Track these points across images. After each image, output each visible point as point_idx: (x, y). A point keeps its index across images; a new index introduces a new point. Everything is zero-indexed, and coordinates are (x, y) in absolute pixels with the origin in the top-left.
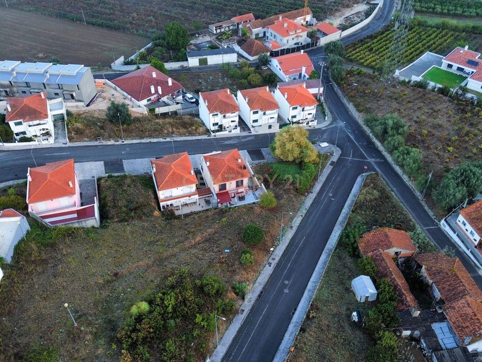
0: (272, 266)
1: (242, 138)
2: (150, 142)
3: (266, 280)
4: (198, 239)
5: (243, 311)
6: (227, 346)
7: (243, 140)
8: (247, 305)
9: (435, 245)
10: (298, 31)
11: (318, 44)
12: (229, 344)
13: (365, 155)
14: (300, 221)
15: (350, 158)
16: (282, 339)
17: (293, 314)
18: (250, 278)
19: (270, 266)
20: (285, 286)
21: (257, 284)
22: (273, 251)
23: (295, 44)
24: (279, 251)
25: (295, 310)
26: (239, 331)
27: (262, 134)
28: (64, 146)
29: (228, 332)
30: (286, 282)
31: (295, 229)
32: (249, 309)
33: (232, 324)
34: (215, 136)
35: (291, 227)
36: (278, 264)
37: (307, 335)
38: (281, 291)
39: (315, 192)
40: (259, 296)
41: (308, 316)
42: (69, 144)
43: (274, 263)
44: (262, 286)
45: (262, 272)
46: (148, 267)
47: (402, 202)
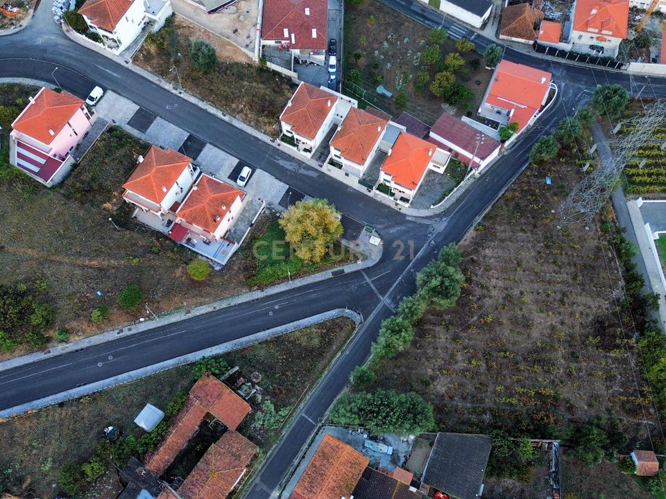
0: (121, 334)
1: (304, 168)
2: (205, 111)
3: (98, 343)
4: (94, 262)
5: (49, 352)
6: (5, 368)
7: (302, 171)
8: (58, 349)
9: (283, 437)
10: (604, 32)
11: (623, 67)
12: (8, 368)
13: (392, 289)
14: (205, 312)
15: (368, 280)
16: (45, 397)
17: (79, 386)
18: (88, 331)
19: (119, 333)
20: (105, 359)
21: (87, 340)
22: (140, 322)
23: (592, 47)
24: (144, 326)
25: (84, 385)
26: (26, 365)
27: (331, 177)
28: (124, 64)
29: (18, 359)
30: (110, 358)
31: (189, 316)
32: (55, 355)
33: (29, 356)
34: (279, 145)
35: (189, 312)
36: (128, 336)
37: (59, 410)
38: (96, 361)
39: (266, 293)
40: (77, 351)
41: (80, 398)
42: (130, 66)
43: (126, 333)
44: (88, 345)
45: (105, 333)
46: (32, 259)
47: (329, 371)
